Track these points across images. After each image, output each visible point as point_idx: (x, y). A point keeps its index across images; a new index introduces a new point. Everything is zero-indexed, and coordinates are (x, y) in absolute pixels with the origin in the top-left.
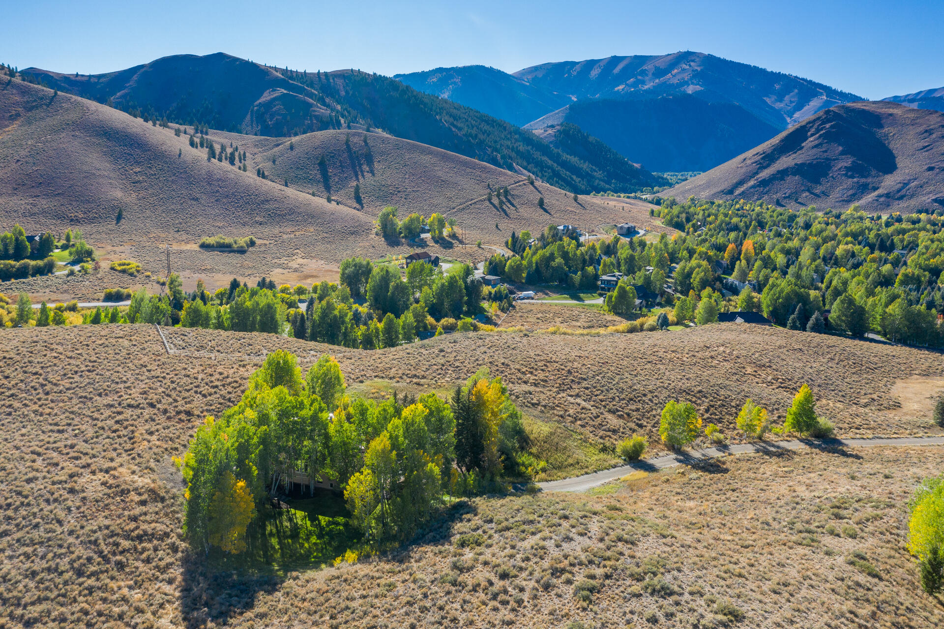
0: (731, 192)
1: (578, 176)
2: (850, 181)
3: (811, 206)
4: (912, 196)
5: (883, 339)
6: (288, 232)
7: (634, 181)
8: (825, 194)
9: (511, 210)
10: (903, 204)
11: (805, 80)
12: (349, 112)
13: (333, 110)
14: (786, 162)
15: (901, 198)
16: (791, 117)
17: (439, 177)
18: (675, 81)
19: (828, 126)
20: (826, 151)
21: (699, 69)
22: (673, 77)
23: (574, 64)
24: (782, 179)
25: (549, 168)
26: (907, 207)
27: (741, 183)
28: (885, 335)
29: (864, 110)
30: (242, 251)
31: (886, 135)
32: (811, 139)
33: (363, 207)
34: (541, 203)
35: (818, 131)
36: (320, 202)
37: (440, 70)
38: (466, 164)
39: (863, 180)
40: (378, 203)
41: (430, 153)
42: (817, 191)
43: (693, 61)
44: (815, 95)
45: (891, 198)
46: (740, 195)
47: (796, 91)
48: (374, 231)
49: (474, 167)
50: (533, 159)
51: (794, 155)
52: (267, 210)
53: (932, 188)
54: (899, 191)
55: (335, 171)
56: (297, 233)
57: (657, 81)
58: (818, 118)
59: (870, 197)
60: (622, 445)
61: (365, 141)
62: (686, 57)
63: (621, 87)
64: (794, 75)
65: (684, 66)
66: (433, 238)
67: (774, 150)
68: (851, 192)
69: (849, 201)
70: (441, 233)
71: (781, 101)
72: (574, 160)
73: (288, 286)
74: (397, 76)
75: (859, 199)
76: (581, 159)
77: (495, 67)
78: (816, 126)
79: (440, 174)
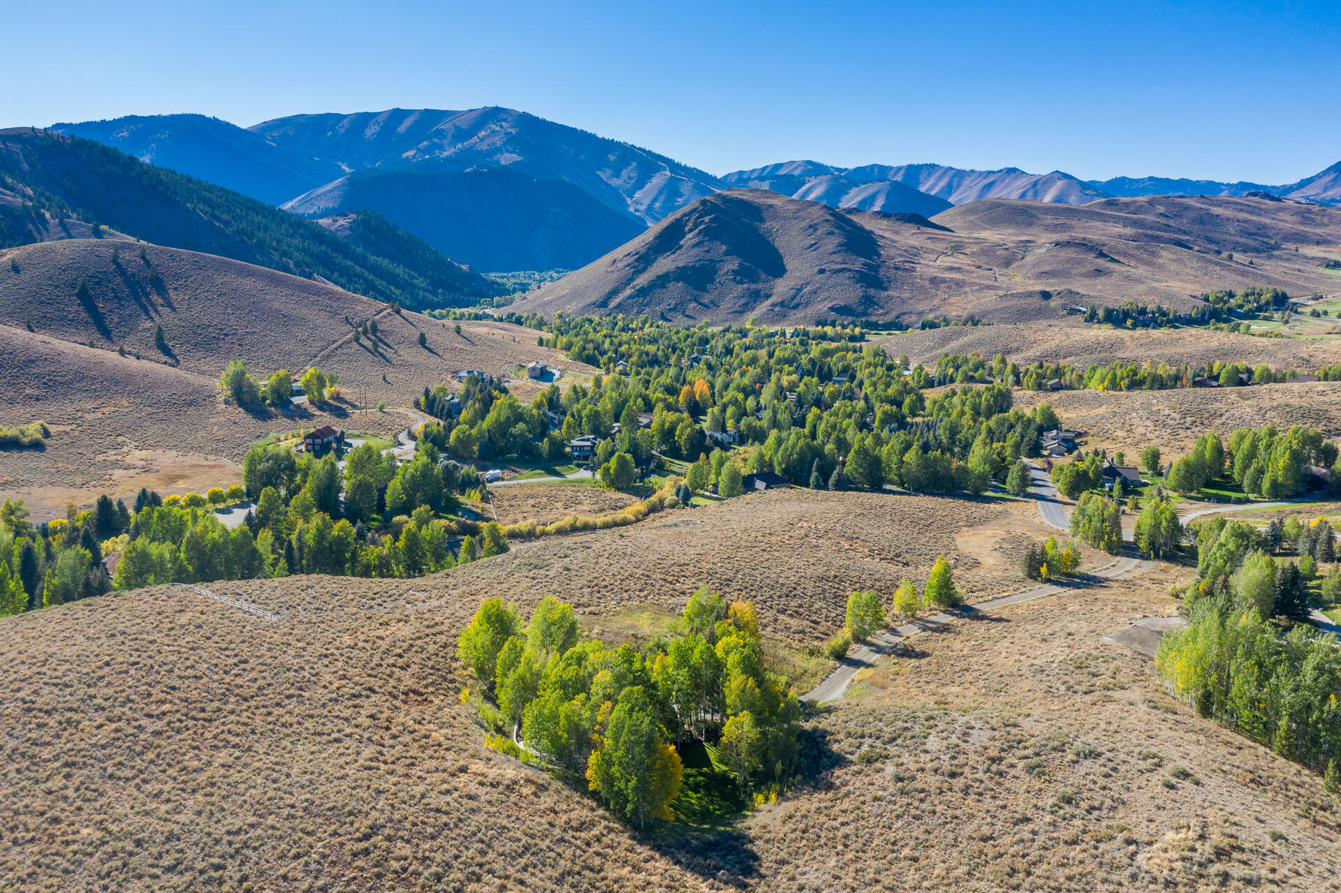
0: (604, 304)
1: (397, 287)
2: (739, 288)
3: (705, 320)
4: (807, 304)
5: (900, 489)
6: (93, 411)
7: (466, 289)
8: (715, 304)
9: (389, 353)
10: (800, 314)
11: (644, 151)
12: (48, 199)
13: (24, 196)
14: (665, 264)
15: (796, 307)
16: (632, 198)
17: (278, 311)
18: (484, 147)
19: (707, 219)
20: (708, 251)
21: (514, 131)
22: (483, 140)
23: (339, 117)
24: (664, 287)
25: (359, 276)
26: (805, 317)
27: (614, 292)
28: (902, 484)
29: (742, 200)
30: (37, 446)
31: (769, 231)
32: (690, 236)
33: (178, 361)
34: (422, 341)
35: (696, 226)
36: (108, 356)
37: (132, 119)
38: (304, 288)
39: (753, 286)
40: (199, 354)
41: (251, 274)
42: (705, 301)
43: (505, 120)
44: (658, 169)
45: (786, 308)
46: (616, 308)
47: (634, 164)
48: (221, 398)
49: (318, 292)
50: (336, 265)
51: (673, 256)
52: (37, 376)
53: (826, 294)
54: (793, 298)
55: (109, 306)
56: (105, 410)
57: (460, 146)
58: (695, 210)
59: (764, 307)
60: (826, 647)
61: (143, 258)
62: (494, 114)
63: (411, 153)
64: (630, 143)
65: (494, 127)
66: (312, 402)
67: (649, 249)
68: (742, 301)
69: (742, 312)
70: (321, 394)
71: (618, 176)
72: (384, 262)
73: (178, 497)
74: (58, 126)
75: (753, 309)
76: (393, 261)
77: (221, 118)
78: (693, 219)
79: (276, 305)
